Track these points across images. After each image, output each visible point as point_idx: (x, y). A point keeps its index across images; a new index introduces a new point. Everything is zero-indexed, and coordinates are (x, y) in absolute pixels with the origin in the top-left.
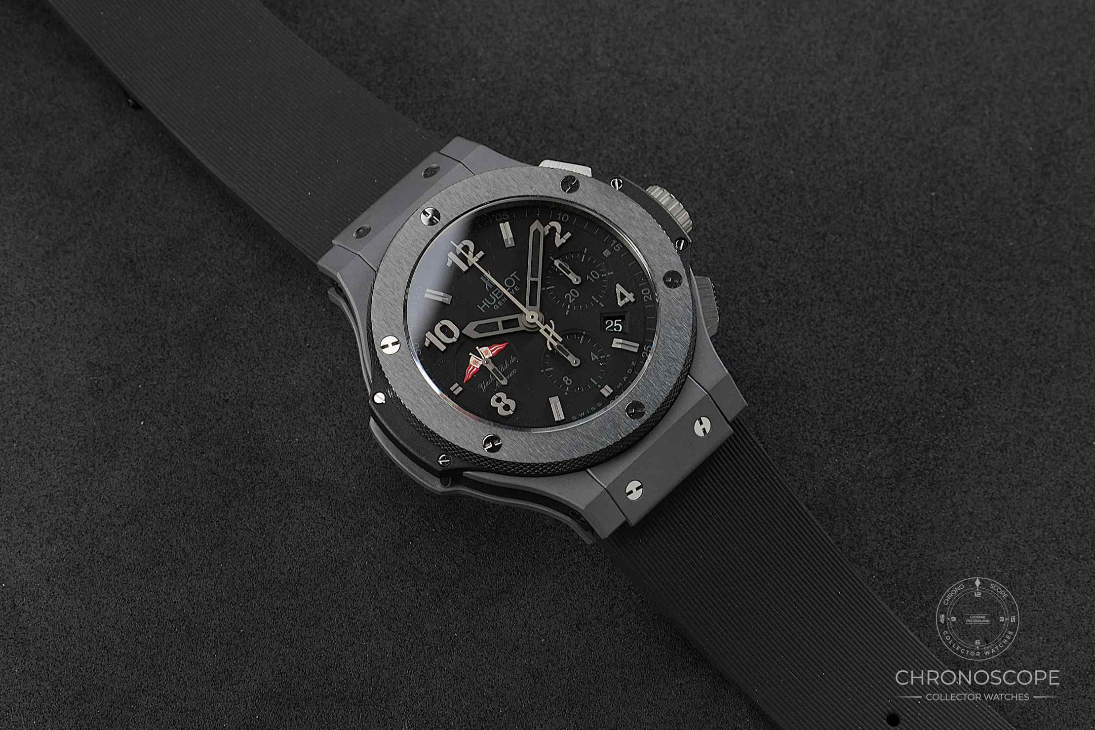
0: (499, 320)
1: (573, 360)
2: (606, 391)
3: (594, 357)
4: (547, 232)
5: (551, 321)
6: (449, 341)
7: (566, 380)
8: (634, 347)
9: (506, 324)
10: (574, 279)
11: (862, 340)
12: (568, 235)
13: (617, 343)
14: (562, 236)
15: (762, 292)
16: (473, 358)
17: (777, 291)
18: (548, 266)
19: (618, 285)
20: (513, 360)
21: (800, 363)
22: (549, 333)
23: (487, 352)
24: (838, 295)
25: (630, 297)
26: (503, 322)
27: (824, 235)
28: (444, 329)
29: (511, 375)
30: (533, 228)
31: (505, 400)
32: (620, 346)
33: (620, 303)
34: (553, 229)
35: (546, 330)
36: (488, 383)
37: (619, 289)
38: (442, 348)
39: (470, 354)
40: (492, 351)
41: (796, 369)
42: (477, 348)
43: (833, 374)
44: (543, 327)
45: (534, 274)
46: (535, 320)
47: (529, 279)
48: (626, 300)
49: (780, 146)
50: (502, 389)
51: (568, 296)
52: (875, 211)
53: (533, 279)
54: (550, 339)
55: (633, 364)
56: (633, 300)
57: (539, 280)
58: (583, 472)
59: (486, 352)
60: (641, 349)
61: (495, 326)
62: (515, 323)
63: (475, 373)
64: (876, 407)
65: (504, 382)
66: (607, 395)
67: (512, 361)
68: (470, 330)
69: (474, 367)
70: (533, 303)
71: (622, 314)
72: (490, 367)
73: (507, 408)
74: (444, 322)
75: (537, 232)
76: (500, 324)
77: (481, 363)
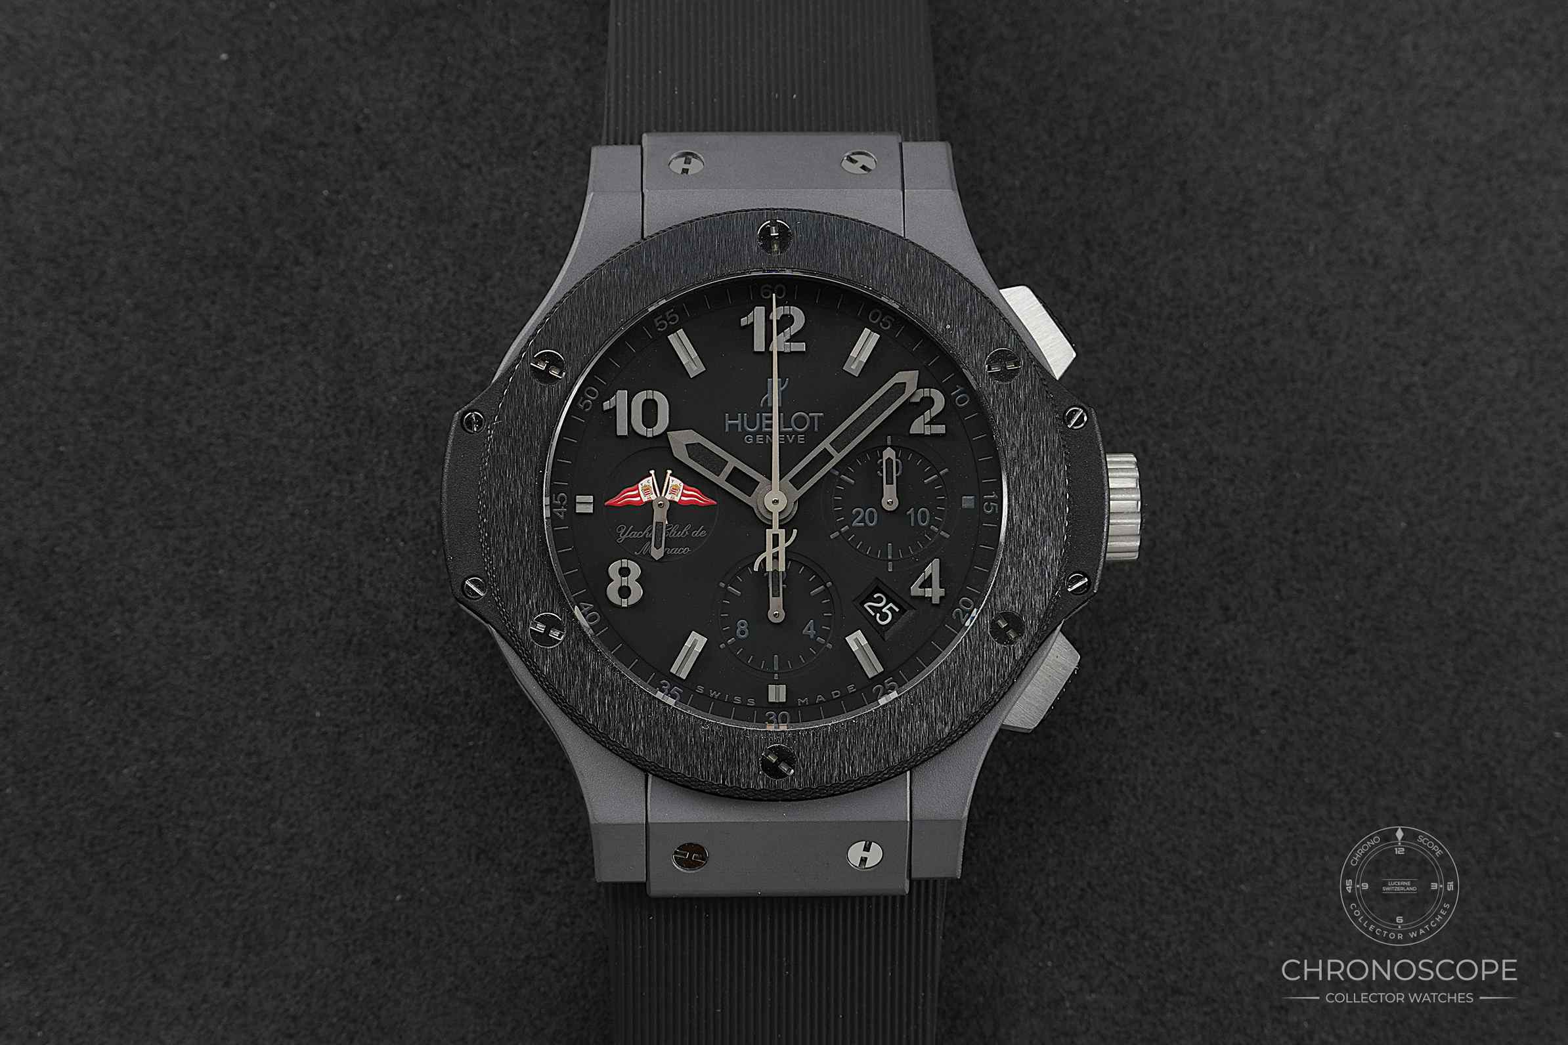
0: (733, 462)
1: (776, 609)
2: (777, 693)
3: (809, 630)
4: (916, 399)
5: (795, 531)
6: (641, 429)
7: (742, 625)
8: (872, 666)
9: (736, 477)
10: (890, 497)
11: (1248, 837)
12: (940, 429)
13: (857, 641)
14: (933, 422)
15: (1188, 647)
16: (649, 482)
17: (1209, 665)
18: (872, 446)
19: (936, 561)
20: (700, 533)
21: (1134, 788)
22: (775, 544)
23: (676, 489)
24: (1282, 748)
25: (935, 593)
26: (735, 468)
27: (1352, 651)
28: (650, 408)
29: (676, 551)
30: (900, 377)
31: (632, 581)
32: (855, 648)
33: (915, 590)
34: (929, 402)
35: (776, 537)
36: (636, 535)
37: (933, 569)
38: (622, 430)
39: (652, 472)
40: (683, 495)
41: (1121, 791)
42: (669, 472)
43: (1161, 844)
44: (776, 529)
45: (838, 444)
46: (776, 510)
47: (826, 444)
48: (928, 592)
49: (1428, 474)
50: (645, 561)
51: (859, 513)
52: (1456, 683)
53: (831, 450)
54: (770, 551)
55: (851, 688)
56: (936, 601)
57: (838, 457)
58: (640, 775)
59: (674, 490)
60: (879, 678)
61: (717, 465)
62: (749, 485)
63: (629, 504)
64: (1168, 944)
65: (657, 554)
66: (772, 699)
67: (696, 534)
68: (681, 440)
69: (638, 495)
70: (797, 482)
71: (905, 607)
72: (660, 516)
73: (624, 592)
74: (660, 398)
75: (900, 387)
76: (728, 470)
77: (653, 497)
